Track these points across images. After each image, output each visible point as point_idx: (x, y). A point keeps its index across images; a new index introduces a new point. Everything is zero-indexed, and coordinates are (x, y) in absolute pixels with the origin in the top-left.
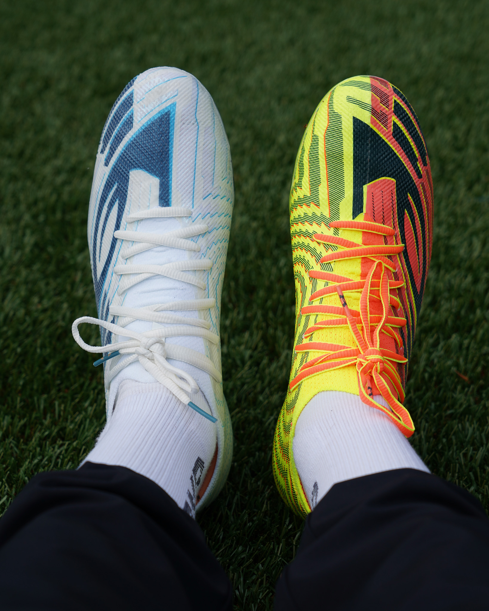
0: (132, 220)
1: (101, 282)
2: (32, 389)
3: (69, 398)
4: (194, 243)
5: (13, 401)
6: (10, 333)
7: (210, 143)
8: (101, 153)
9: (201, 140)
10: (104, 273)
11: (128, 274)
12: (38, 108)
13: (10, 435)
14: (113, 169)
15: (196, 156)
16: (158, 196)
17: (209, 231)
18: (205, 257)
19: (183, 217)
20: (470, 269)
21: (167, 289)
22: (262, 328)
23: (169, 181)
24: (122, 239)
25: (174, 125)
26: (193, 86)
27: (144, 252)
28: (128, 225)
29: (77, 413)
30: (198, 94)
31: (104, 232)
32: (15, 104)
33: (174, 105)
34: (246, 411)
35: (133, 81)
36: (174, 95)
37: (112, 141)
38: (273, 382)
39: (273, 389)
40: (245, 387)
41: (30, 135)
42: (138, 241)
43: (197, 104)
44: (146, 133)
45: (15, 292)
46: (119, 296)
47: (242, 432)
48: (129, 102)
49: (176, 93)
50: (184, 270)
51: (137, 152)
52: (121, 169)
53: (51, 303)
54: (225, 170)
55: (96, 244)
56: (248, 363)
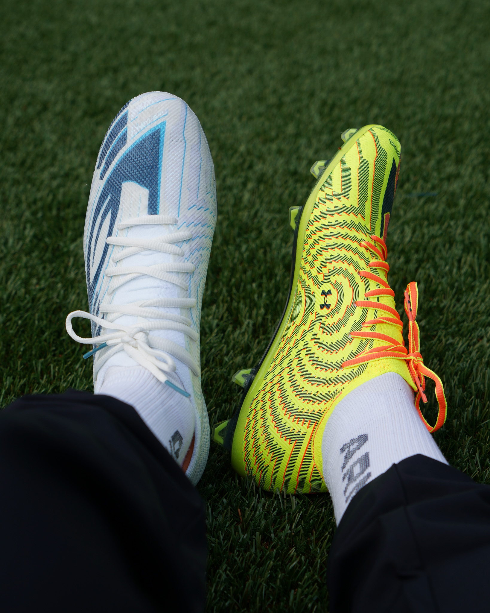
0: (123, 227)
1: (93, 285)
2: (31, 355)
3: (63, 361)
4: (179, 248)
5: (14, 364)
6: (12, 309)
7: (196, 159)
8: (97, 169)
9: (187, 156)
10: (96, 277)
11: (118, 275)
12: (37, 126)
13: (12, 393)
14: (108, 182)
15: (183, 170)
16: (147, 206)
17: (193, 238)
18: (188, 261)
19: (169, 224)
20: (402, 251)
21: (152, 287)
22: (227, 302)
23: (157, 192)
24: (113, 244)
25: (163, 141)
26: (182, 107)
27: (132, 255)
28: (119, 232)
29: (69, 373)
30: (186, 115)
31: (97, 240)
32: (18, 123)
33: (164, 123)
34: (214, 370)
35: (128, 103)
36: (164, 114)
37: (108, 157)
38: (237, 346)
39: (236, 352)
40: (213, 350)
41: (31, 148)
42: (128, 245)
43: (185, 123)
44: (138, 148)
45: (17, 275)
46: (109, 295)
47: (210, 388)
48: (124, 121)
49: (166, 113)
50: (169, 271)
51: (129, 166)
52: (114, 181)
53: (47, 283)
54: (209, 186)
55: (90, 251)
56: (216, 331)
